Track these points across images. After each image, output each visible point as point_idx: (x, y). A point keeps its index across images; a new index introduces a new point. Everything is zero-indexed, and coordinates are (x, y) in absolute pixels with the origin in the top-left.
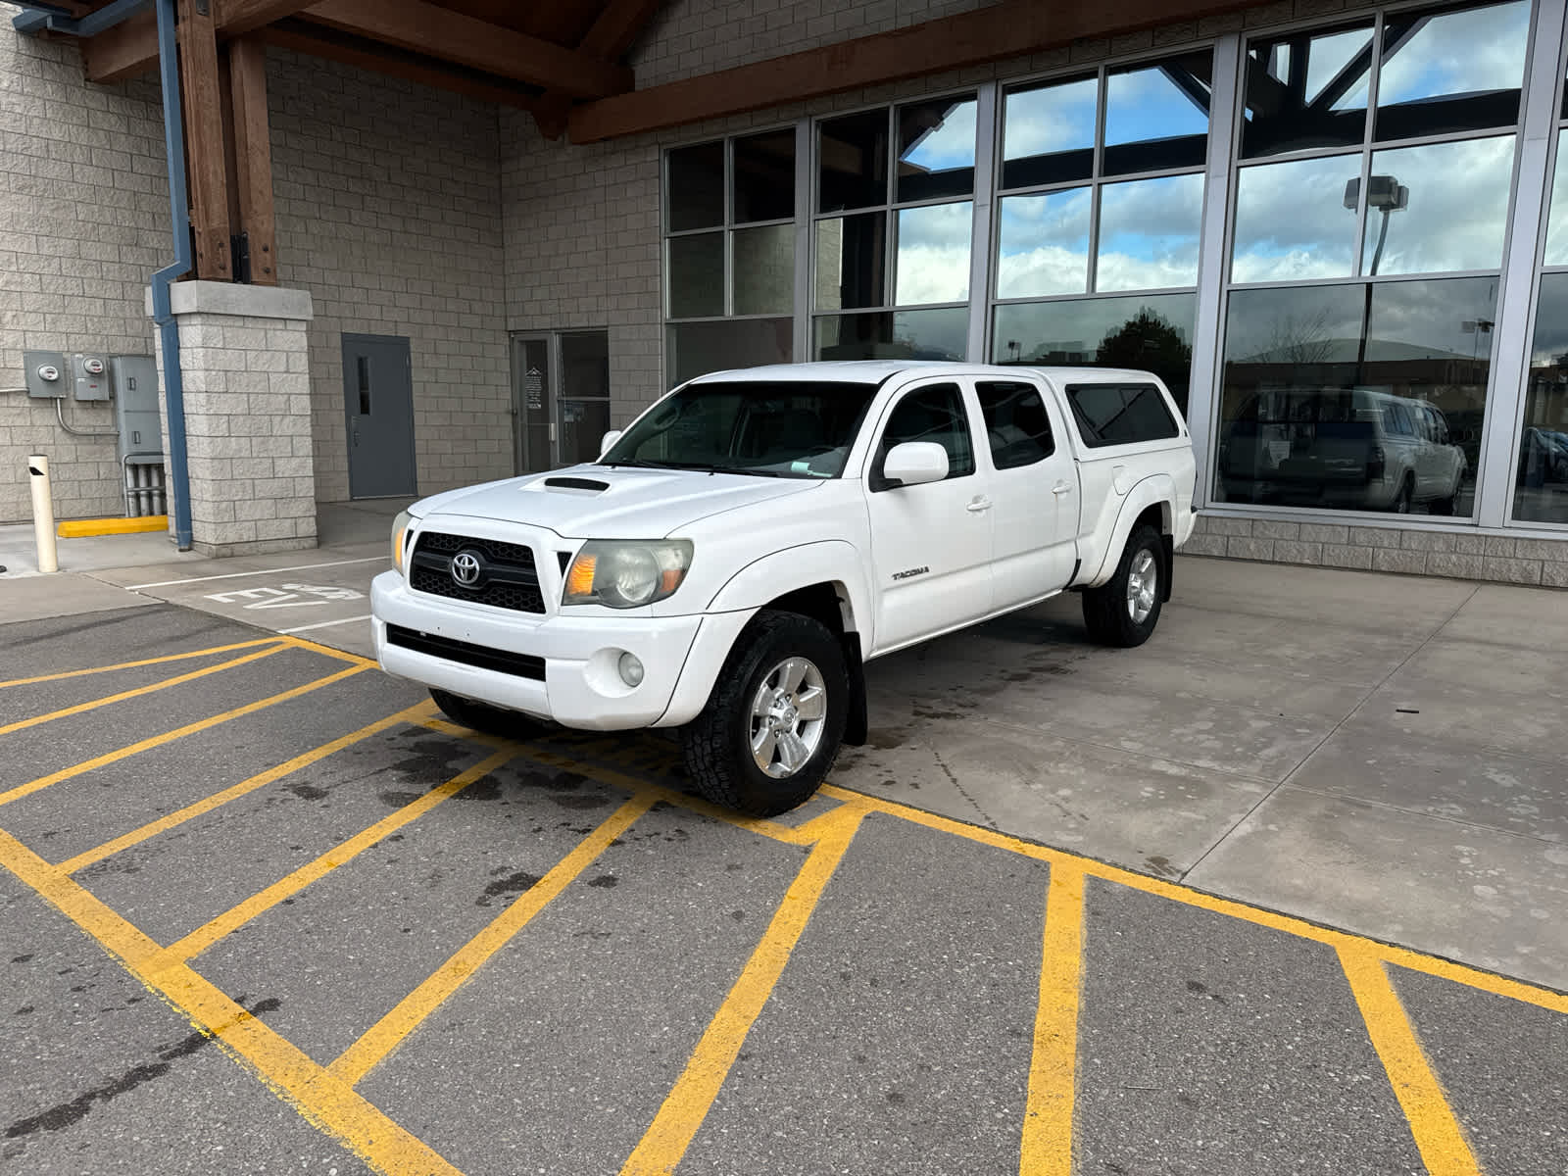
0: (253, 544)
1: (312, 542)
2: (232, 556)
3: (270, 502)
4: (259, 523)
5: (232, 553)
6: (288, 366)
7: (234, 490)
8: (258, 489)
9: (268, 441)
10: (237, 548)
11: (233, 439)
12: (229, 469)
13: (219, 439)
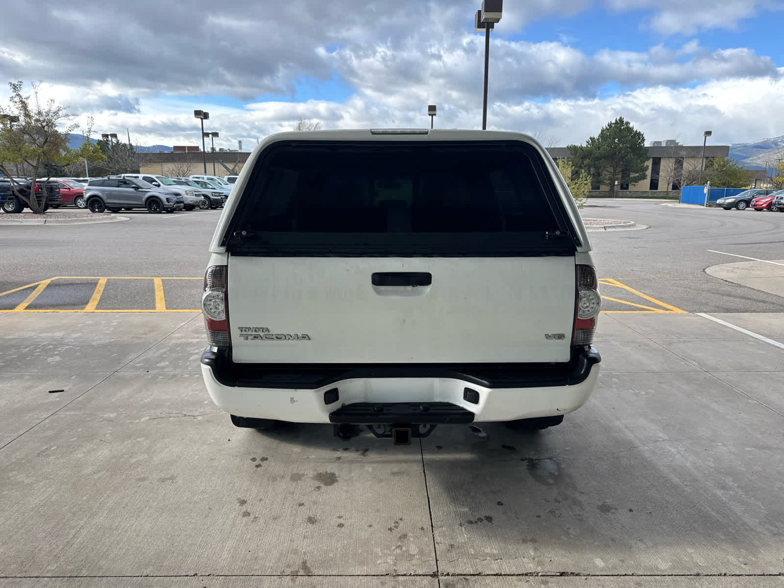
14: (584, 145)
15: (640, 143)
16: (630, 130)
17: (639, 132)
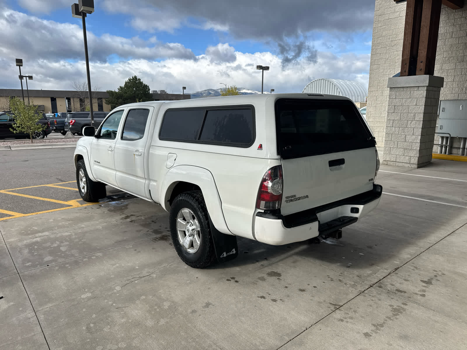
0: (394, 162)
1: (416, 166)
2: (387, 165)
3: (402, 150)
4: (397, 156)
5: (387, 164)
6: (416, 103)
7: (391, 144)
8: (399, 145)
9: (405, 129)
10: (389, 162)
11: (393, 128)
12: (391, 138)
13: (389, 128)
14: (117, 91)
15: (148, 91)
16: (141, 83)
17: (146, 85)
